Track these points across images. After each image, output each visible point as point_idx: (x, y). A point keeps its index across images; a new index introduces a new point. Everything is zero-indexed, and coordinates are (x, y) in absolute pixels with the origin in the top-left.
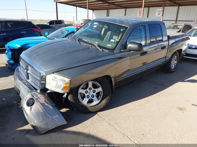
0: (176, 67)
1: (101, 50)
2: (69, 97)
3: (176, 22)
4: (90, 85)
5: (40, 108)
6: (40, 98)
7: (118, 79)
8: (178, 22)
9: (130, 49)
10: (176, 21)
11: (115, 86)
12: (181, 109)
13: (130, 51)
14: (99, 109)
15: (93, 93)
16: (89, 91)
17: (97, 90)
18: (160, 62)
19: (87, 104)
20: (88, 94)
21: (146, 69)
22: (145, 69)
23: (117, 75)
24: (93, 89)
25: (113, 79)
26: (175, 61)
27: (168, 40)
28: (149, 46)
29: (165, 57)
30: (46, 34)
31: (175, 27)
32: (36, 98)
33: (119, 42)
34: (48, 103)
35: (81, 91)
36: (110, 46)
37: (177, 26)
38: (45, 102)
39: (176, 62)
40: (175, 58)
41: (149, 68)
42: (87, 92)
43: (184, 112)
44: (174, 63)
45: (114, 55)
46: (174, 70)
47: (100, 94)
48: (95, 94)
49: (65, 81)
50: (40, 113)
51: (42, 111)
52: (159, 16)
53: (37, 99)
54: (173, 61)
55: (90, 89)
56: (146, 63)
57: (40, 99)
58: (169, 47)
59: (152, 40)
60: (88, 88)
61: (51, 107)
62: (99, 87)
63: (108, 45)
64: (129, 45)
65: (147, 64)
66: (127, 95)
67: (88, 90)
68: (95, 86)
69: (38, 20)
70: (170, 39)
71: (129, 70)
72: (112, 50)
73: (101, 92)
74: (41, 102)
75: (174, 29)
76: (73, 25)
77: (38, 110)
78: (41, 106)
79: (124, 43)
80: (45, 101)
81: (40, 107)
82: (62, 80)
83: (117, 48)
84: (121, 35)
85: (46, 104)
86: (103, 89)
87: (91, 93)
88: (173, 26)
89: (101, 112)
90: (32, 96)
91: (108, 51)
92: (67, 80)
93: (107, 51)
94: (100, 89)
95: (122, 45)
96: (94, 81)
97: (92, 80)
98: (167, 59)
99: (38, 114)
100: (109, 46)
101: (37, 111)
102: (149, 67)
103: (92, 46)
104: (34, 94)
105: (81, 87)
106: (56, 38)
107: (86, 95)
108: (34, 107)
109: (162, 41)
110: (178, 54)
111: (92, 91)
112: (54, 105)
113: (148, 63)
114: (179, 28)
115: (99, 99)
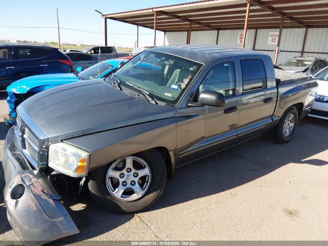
0: (292, 133)
1: (154, 102)
2: (89, 184)
3: (302, 54)
4: (129, 163)
5: (32, 204)
6: (36, 185)
7: (181, 154)
8: (305, 54)
9: (203, 102)
10: (303, 52)
11: (176, 165)
12: (291, 213)
13: (203, 105)
14: (141, 208)
15: (133, 178)
16: (126, 173)
17: (141, 173)
18: (262, 125)
19: (122, 197)
20: (124, 179)
21: (236, 137)
22: (232, 135)
23: (180, 147)
24: (134, 171)
25: (171, 154)
26: (291, 122)
27: (277, 87)
28: (241, 96)
29: (272, 116)
30: (79, 69)
31: (299, 63)
32: (27, 184)
33: (185, 89)
34: (47, 194)
35: (111, 173)
36: (170, 95)
37: (303, 61)
38: (41, 193)
39: (292, 125)
40: (291, 118)
41: (240, 135)
42: (122, 176)
43: (295, 218)
44: (288, 127)
45: (175, 112)
46: (289, 138)
47: (147, 180)
48: (136, 179)
49: (79, 156)
50: (31, 212)
51: (35, 209)
52: (273, 43)
53: (29, 187)
54: (287, 123)
55: (129, 170)
56: (235, 125)
57: (34, 187)
58: (279, 98)
59: (246, 87)
60: (125, 169)
61: (51, 201)
62: (145, 167)
63: (166, 94)
64: (202, 96)
65: (237, 128)
66: (198, 182)
67: (124, 171)
68: (137, 166)
69: (78, 45)
70: (281, 85)
71: (203, 138)
72: (172, 103)
73: (148, 176)
74: (36, 192)
75: (298, 65)
76: (130, 55)
77: (29, 206)
78: (35, 199)
79: (194, 91)
80: (43, 191)
81: (33, 201)
82: (74, 155)
83: (180, 100)
84: (190, 77)
85: (44, 197)
86: (152, 171)
87: (130, 177)
88: (296, 61)
89: (146, 213)
90: (23, 181)
91: (165, 103)
92: (84, 155)
93: (163, 104)
94: (146, 171)
95: (191, 95)
96: (136, 156)
97: (133, 155)
98: (274, 120)
99: (28, 213)
100: (168, 95)
101: (26, 208)
102: (242, 132)
103: (138, 95)
104: (26, 176)
105: (113, 166)
106: (91, 78)
107: (121, 180)
108: (21, 200)
109: (264, 88)
110: (295, 110)
111: (132, 173)
112: (59, 198)
113: (239, 125)
114: (305, 65)
115: (144, 189)
